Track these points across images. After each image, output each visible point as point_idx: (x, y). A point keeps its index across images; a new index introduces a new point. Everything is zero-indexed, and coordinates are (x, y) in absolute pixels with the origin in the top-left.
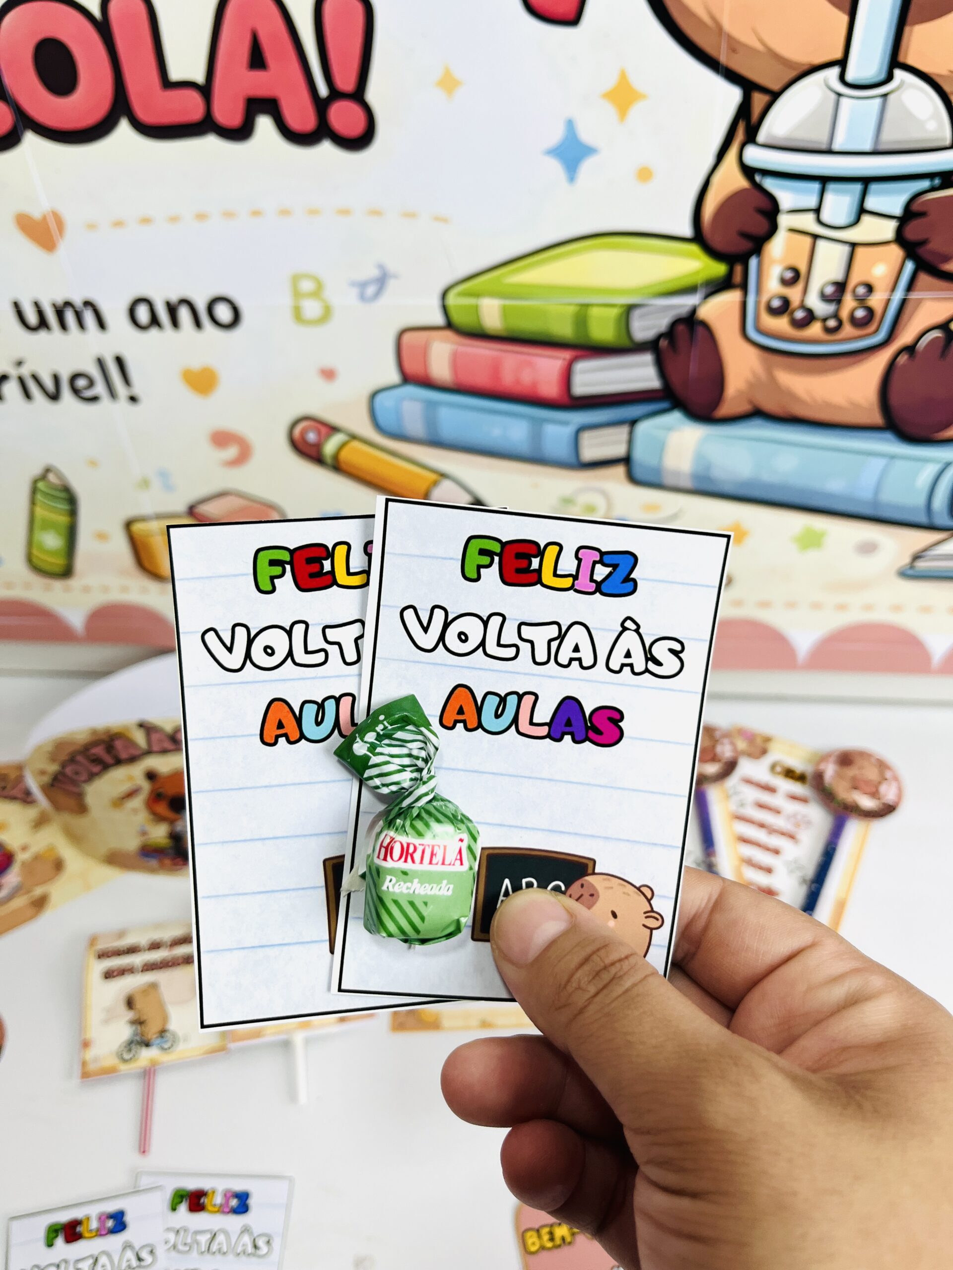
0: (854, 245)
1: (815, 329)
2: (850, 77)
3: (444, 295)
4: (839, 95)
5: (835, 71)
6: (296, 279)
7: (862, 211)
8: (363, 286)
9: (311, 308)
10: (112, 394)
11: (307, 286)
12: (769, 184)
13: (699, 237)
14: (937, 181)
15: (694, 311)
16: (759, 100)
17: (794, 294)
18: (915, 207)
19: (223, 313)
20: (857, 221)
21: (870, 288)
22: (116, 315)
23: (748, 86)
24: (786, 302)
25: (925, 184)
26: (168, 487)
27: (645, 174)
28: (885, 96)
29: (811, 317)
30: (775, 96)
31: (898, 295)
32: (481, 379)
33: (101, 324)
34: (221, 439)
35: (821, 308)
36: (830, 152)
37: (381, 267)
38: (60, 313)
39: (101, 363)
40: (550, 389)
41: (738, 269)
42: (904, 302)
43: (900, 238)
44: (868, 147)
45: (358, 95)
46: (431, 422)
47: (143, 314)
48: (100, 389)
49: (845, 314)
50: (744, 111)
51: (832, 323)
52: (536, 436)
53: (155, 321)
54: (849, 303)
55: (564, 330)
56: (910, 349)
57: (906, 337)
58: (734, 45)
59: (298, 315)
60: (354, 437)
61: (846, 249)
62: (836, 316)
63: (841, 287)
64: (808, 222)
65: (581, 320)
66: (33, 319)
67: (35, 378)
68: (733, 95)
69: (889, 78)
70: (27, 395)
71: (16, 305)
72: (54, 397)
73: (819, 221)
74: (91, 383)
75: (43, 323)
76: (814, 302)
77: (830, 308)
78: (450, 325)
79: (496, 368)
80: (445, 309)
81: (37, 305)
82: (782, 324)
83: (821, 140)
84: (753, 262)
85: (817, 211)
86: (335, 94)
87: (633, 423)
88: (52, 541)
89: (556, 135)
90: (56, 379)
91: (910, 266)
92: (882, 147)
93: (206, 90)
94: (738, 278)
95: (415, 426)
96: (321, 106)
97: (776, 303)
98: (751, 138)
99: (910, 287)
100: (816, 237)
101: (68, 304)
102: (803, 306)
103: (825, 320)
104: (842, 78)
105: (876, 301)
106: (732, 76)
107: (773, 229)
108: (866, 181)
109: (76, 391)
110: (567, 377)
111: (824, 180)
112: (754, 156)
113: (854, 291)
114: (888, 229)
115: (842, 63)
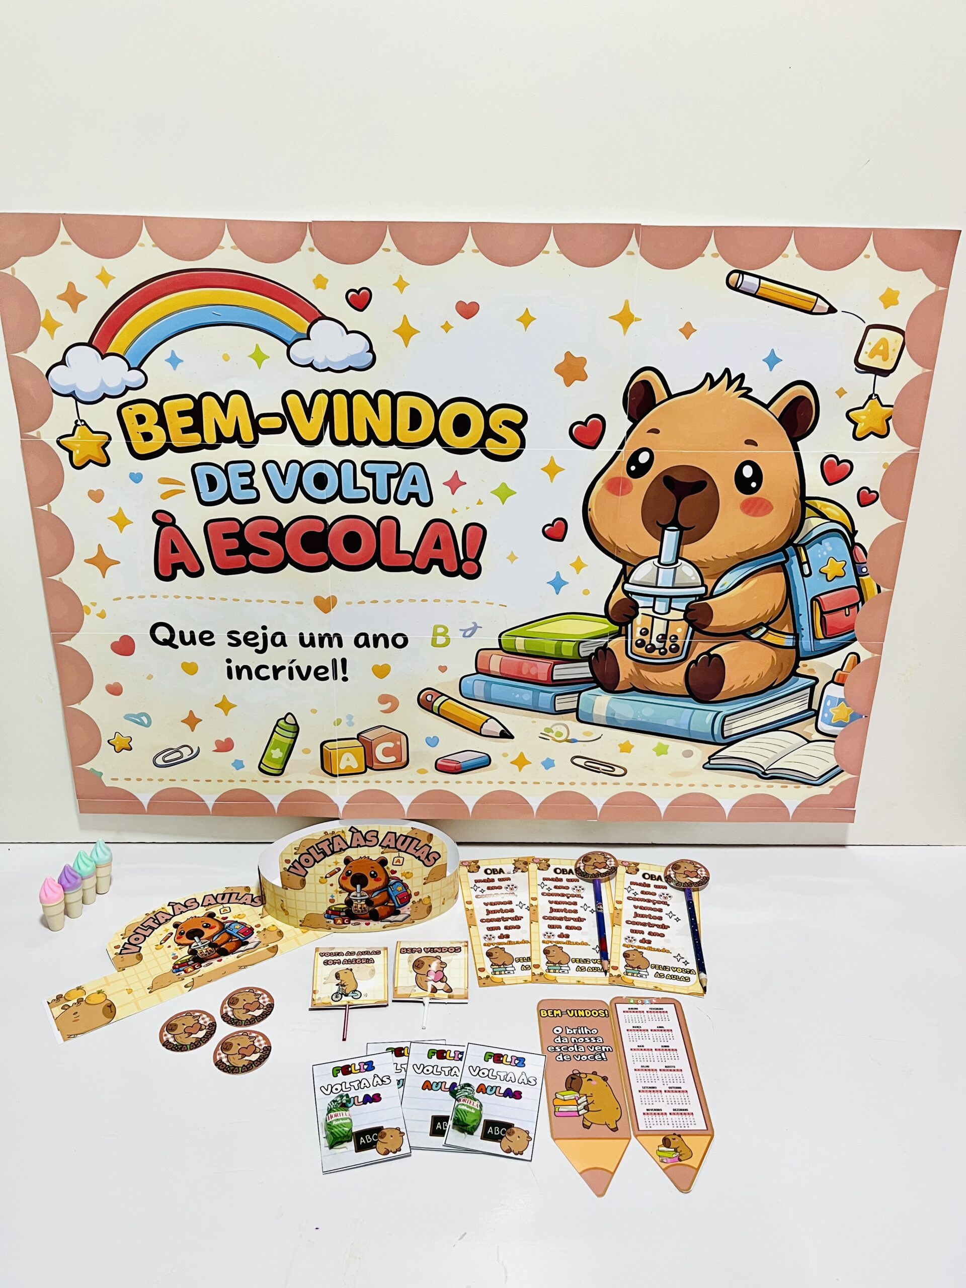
0: (668, 621)
1: (656, 652)
2: (662, 561)
3: (500, 636)
4: (658, 567)
5: (657, 559)
6: (436, 627)
7: (670, 608)
8: (466, 631)
9: (441, 640)
10: (335, 677)
11: (440, 630)
12: (634, 597)
13: (607, 616)
14: (697, 598)
15: (606, 644)
16: (629, 569)
17: (646, 639)
18: (690, 607)
19: (400, 640)
20: (669, 612)
21: (676, 638)
22: (348, 641)
23: (625, 564)
24: (643, 642)
25: (694, 599)
26: (351, 724)
27: (586, 592)
28: (676, 568)
29: (653, 648)
30: (636, 567)
31: (688, 640)
32: (512, 673)
33: (340, 644)
34: (384, 699)
35: (658, 645)
36: (656, 587)
37: (475, 623)
38: (321, 640)
39: (334, 661)
40: (543, 677)
41: (624, 628)
42: (690, 643)
43: (685, 618)
44: (671, 585)
45: (476, 560)
46: (487, 691)
47: (362, 640)
48: (330, 674)
49: (667, 647)
50: (623, 572)
51: (662, 650)
52: (535, 699)
53: (367, 643)
54: (669, 643)
55: (551, 651)
56: (695, 662)
57: (693, 657)
58: (619, 550)
59: (434, 644)
60: (450, 698)
61: (666, 621)
62: (664, 648)
63: (665, 636)
64: (650, 611)
65: (558, 648)
66: (307, 641)
67: (298, 668)
68: (620, 566)
69: (677, 562)
70: (291, 677)
71: (301, 634)
72: (304, 678)
73: (654, 611)
74: (327, 670)
75: (312, 643)
76: (654, 641)
77: (661, 645)
78: (501, 648)
79: (520, 666)
80: (500, 641)
81: (311, 634)
82: (642, 650)
83: (653, 582)
84: (630, 625)
85: (653, 607)
86: (466, 559)
87: (580, 693)
88: (277, 754)
89: (552, 577)
90: (309, 668)
91: (691, 629)
92: (675, 586)
93: (414, 555)
94: (623, 632)
95: (480, 694)
96: (460, 563)
97: (639, 642)
98: (627, 581)
99: (691, 638)
100: (653, 617)
101: (327, 635)
102: (650, 644)
103: (660, 649)
104: (659, 562)
105: (679, 642)
106: (618, 560)
107: (637, 614)
108: (671, 597)
109: (316, 675)
110: (551, 672)
111: (655, 597)
112: (627, 587)
113: (670, 639)
114: (681, 615)
115: (659, 557)
